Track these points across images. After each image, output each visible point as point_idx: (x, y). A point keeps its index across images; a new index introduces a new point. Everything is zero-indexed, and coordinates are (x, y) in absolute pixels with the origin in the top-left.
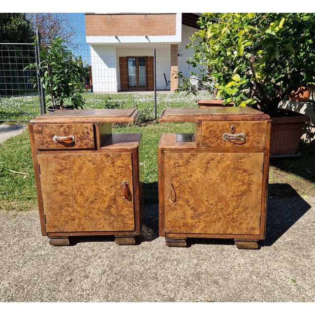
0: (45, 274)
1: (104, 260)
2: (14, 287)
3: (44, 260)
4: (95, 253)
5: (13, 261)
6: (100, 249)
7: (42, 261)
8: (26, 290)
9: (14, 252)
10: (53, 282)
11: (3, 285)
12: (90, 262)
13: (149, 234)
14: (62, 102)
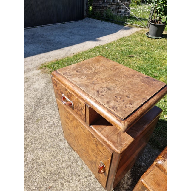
0: (47, 167)
1: (79, 186)
2: (31, 164)
3: (57, 153)
4: (81, 172)
5: (48, 140)
6: (86, 171)
7: (56, 153)
8: (31, 173)
9: (54, 133)
10: (44, 178)
11: (30, 157)
12: (72, 179)
13: (125, 186)
14: (160, 18)
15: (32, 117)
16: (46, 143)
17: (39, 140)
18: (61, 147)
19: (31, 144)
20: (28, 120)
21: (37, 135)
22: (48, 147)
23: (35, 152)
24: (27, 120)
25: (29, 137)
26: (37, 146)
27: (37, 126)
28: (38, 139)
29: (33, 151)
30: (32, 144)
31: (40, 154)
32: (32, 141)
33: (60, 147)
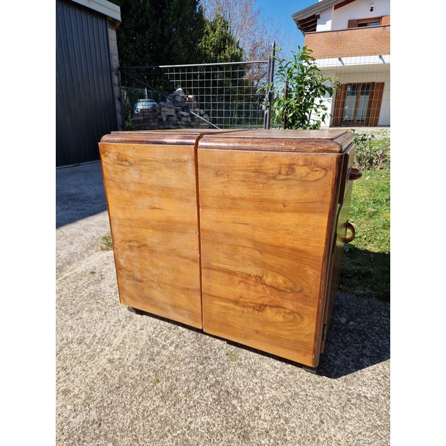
15: (207, 353)
16: (321, 402)
17: (293, 404)
18: (368, 396)
19: (282, 421)
20: (202, 364)
21: (274, 392)
22: (338, 412)
23: (322, 440)
24: (202, 367)
25: (256, 405)
26: (309, 421)
27: (247, 371)
28: (289, 403)
29: (314, 439)
30: (287, 421)
31: (339, 436)
32: (275, 412)
33: (366, 397)
